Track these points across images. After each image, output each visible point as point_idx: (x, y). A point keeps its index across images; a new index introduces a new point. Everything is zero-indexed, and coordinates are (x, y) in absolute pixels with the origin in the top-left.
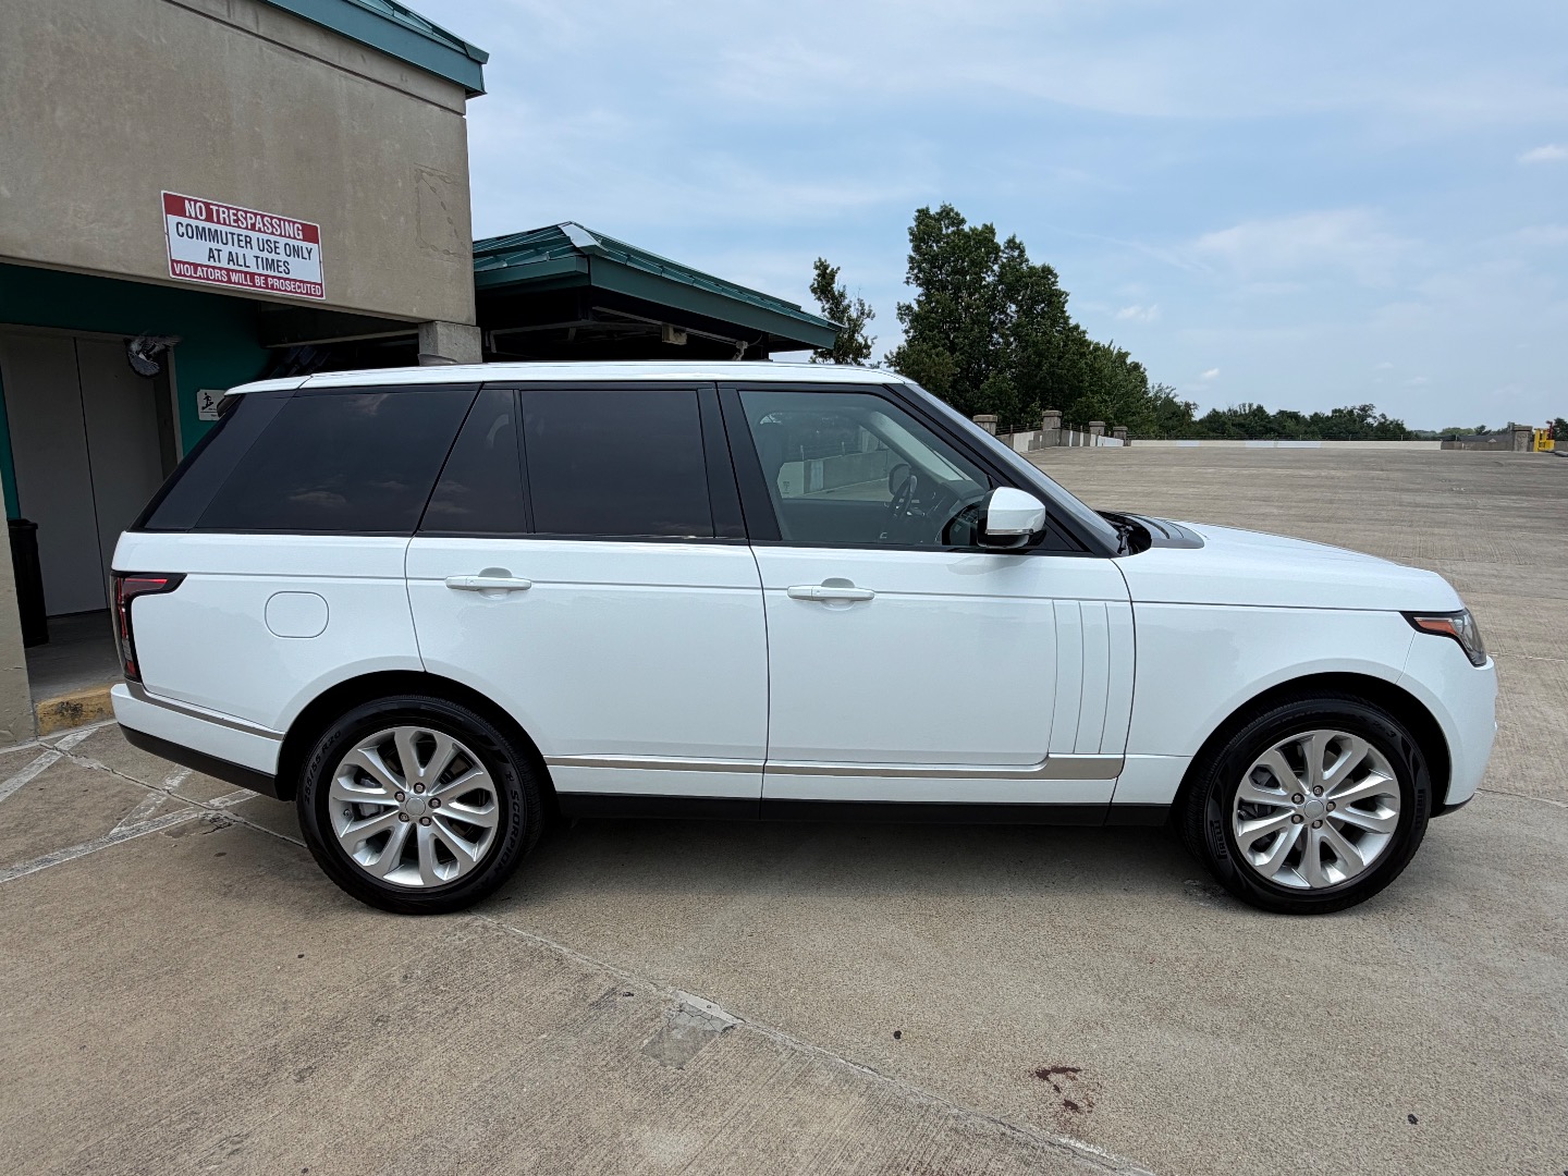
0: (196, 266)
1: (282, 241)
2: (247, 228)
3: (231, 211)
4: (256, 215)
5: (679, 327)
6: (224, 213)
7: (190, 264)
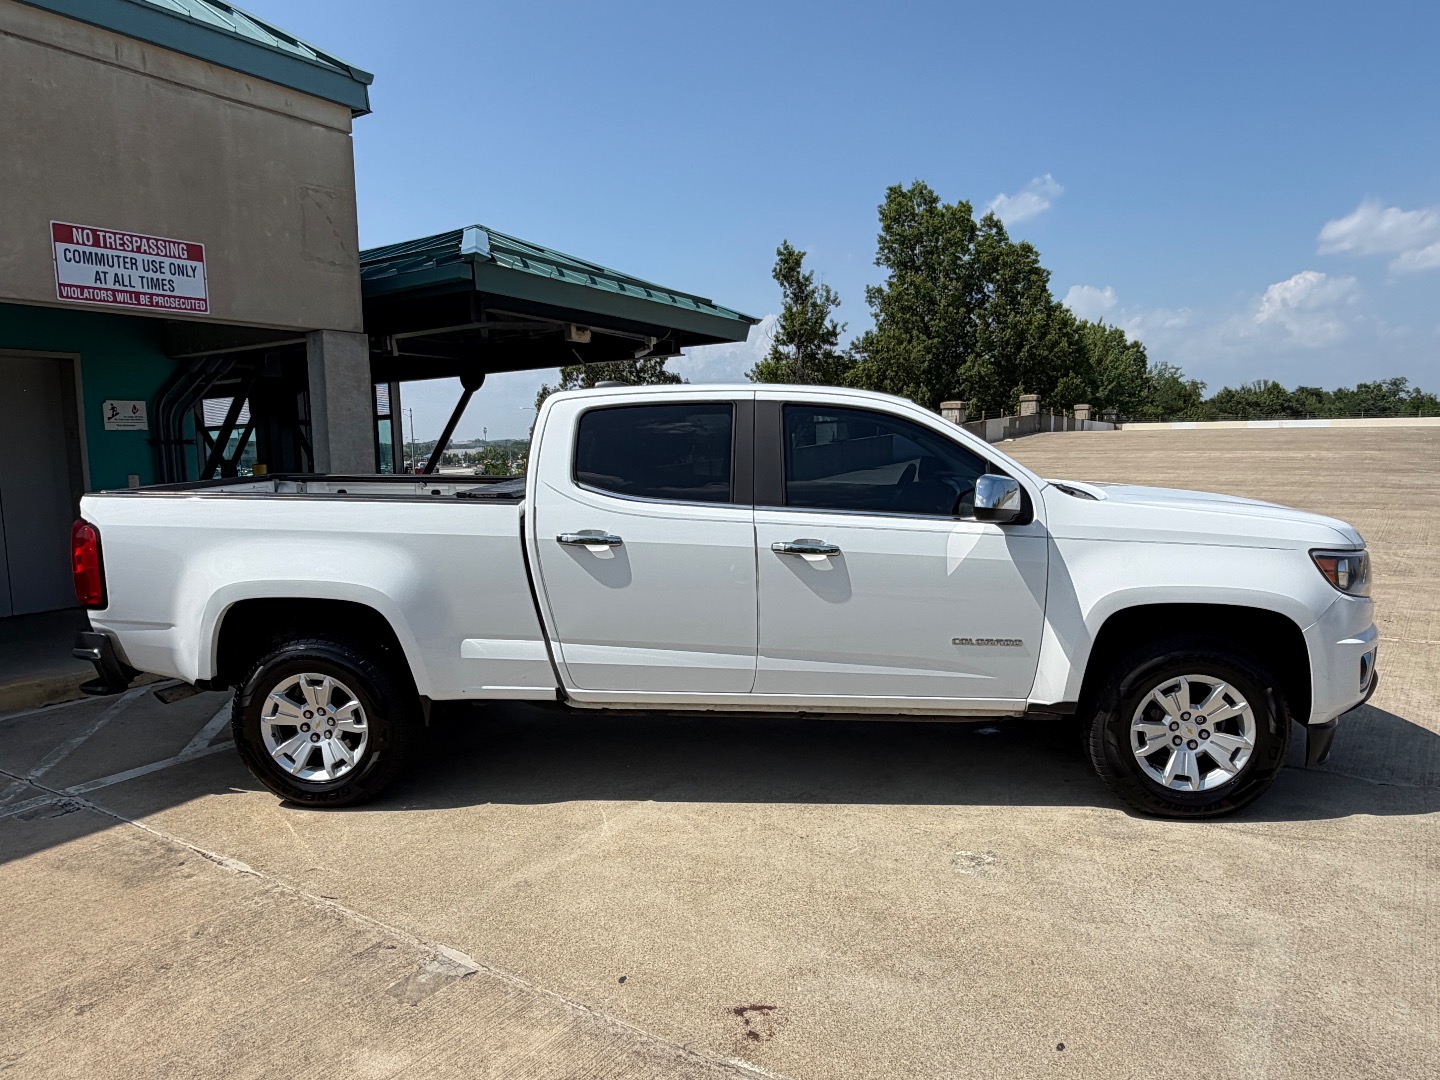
0: (82, 288)
1: (168, 261)
2: (132, 251)
3: (118, 236)
4: (141, 238)
5: (579, 325)
6: (110, 238)
7: (77, 287)
